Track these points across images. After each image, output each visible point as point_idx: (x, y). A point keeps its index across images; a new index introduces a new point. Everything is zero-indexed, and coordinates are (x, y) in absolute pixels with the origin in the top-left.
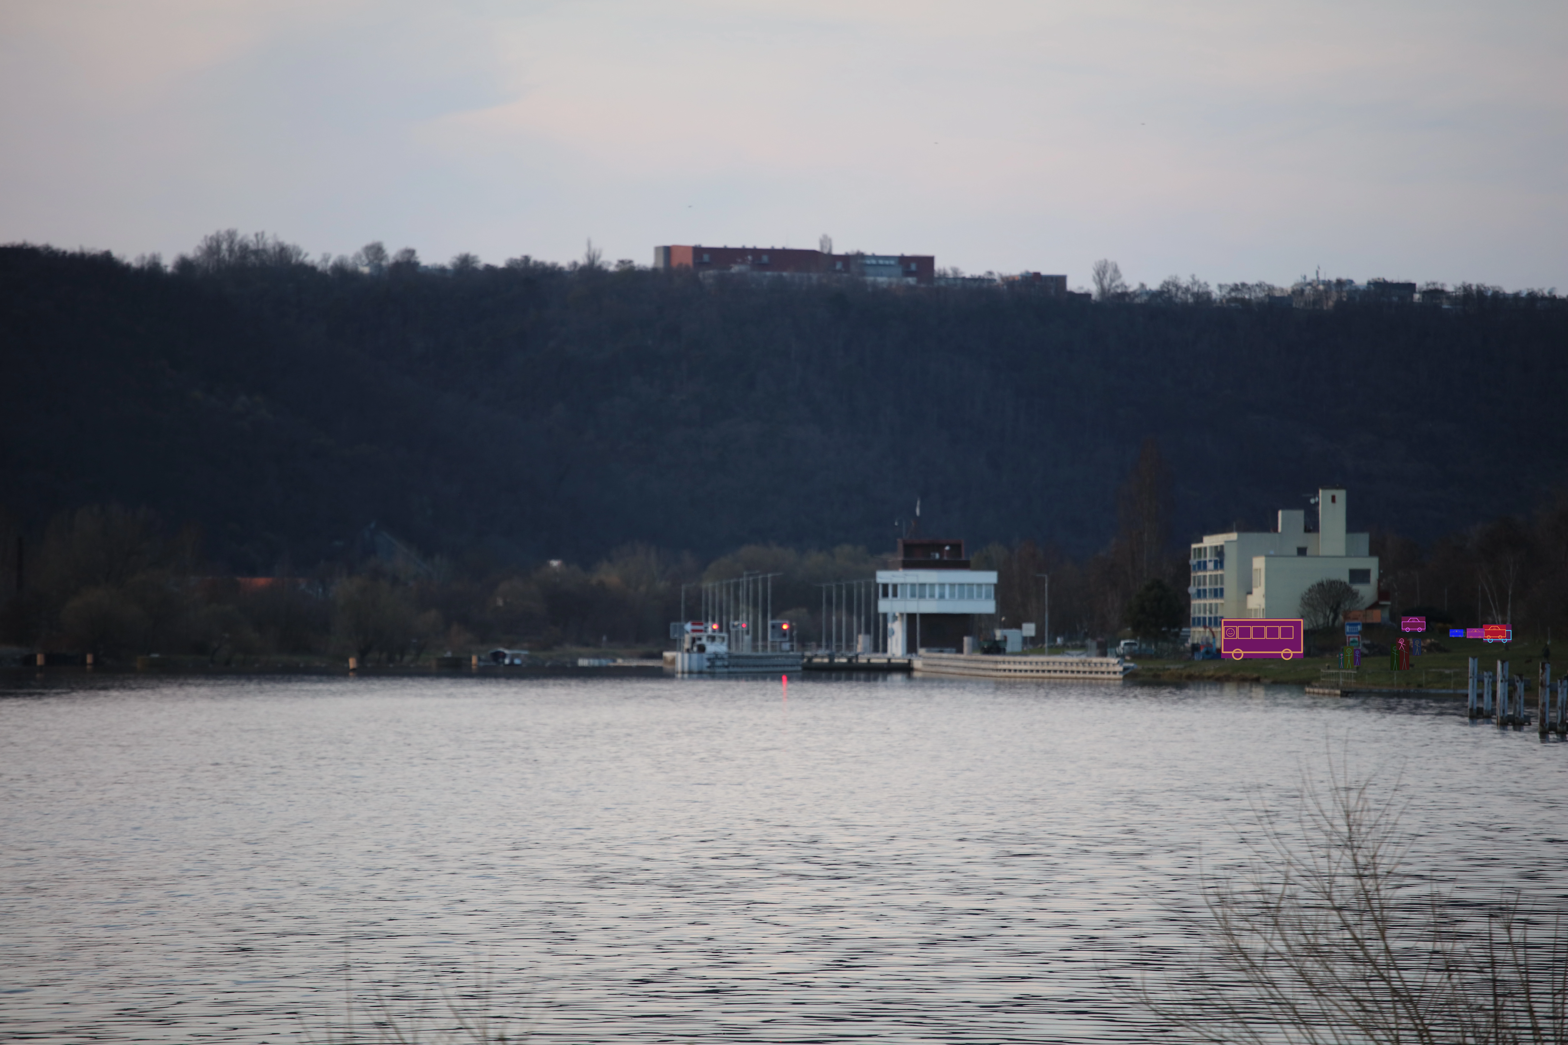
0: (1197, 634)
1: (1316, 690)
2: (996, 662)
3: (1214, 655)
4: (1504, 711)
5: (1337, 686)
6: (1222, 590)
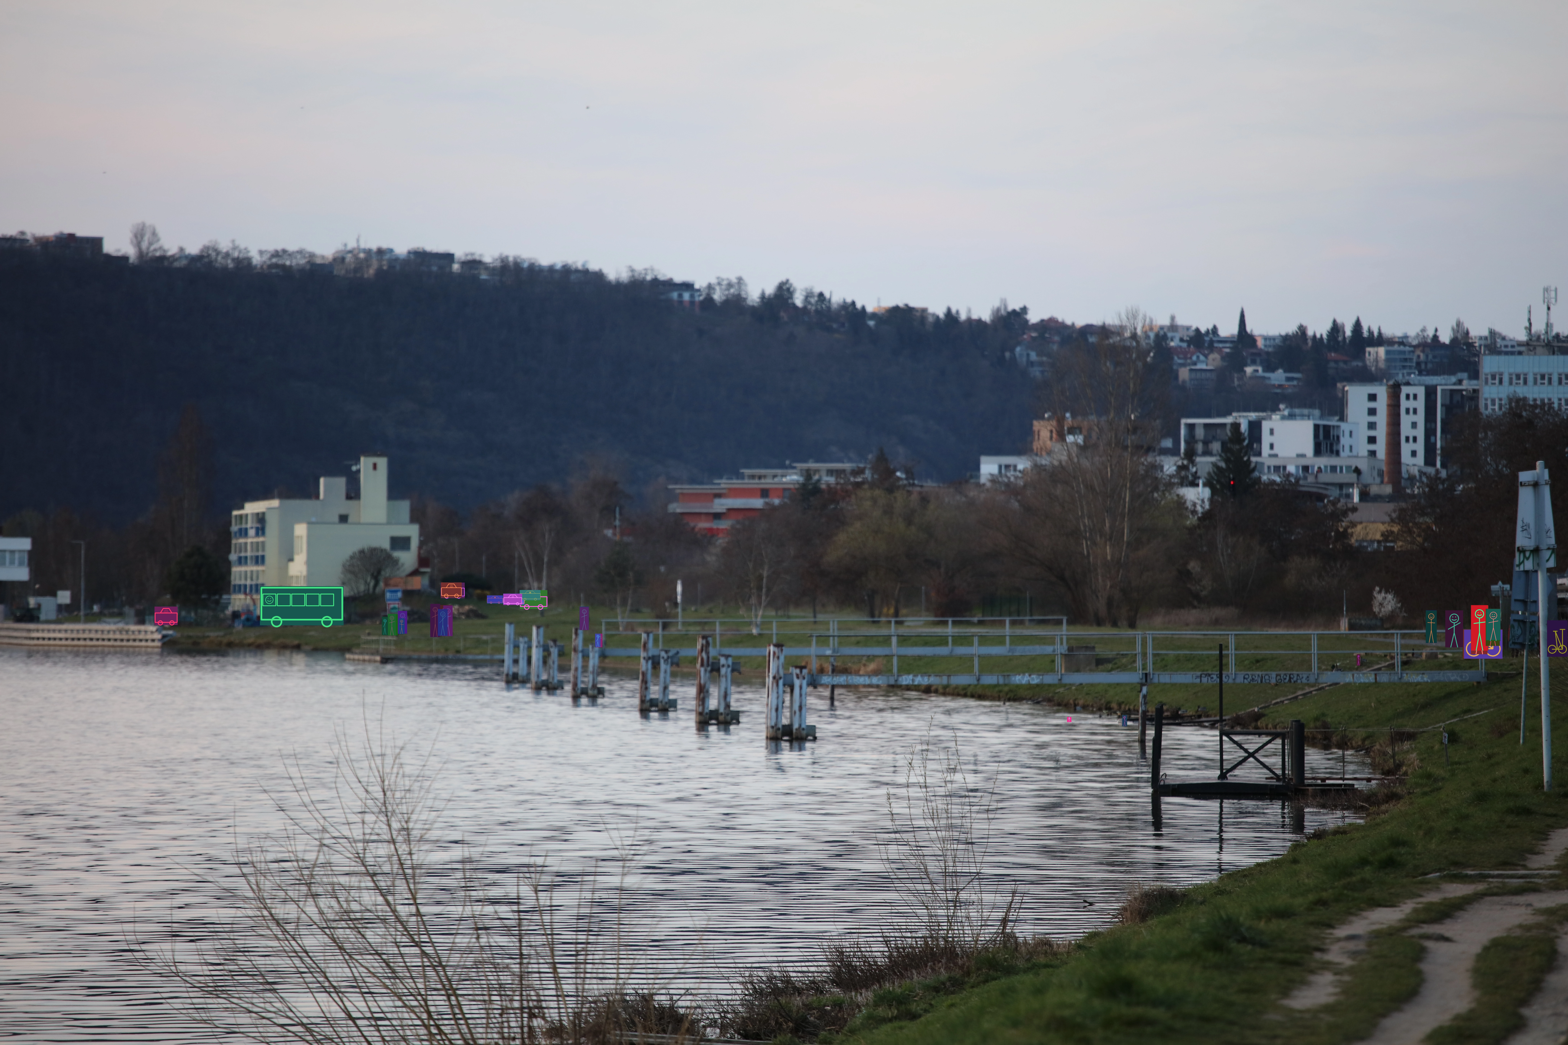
0: (238, 602)
1: (356, 657)
2: (29, 631)
3: (253, 621)
4: (538, 676)
5: (377, 652)
6: (263, 557)
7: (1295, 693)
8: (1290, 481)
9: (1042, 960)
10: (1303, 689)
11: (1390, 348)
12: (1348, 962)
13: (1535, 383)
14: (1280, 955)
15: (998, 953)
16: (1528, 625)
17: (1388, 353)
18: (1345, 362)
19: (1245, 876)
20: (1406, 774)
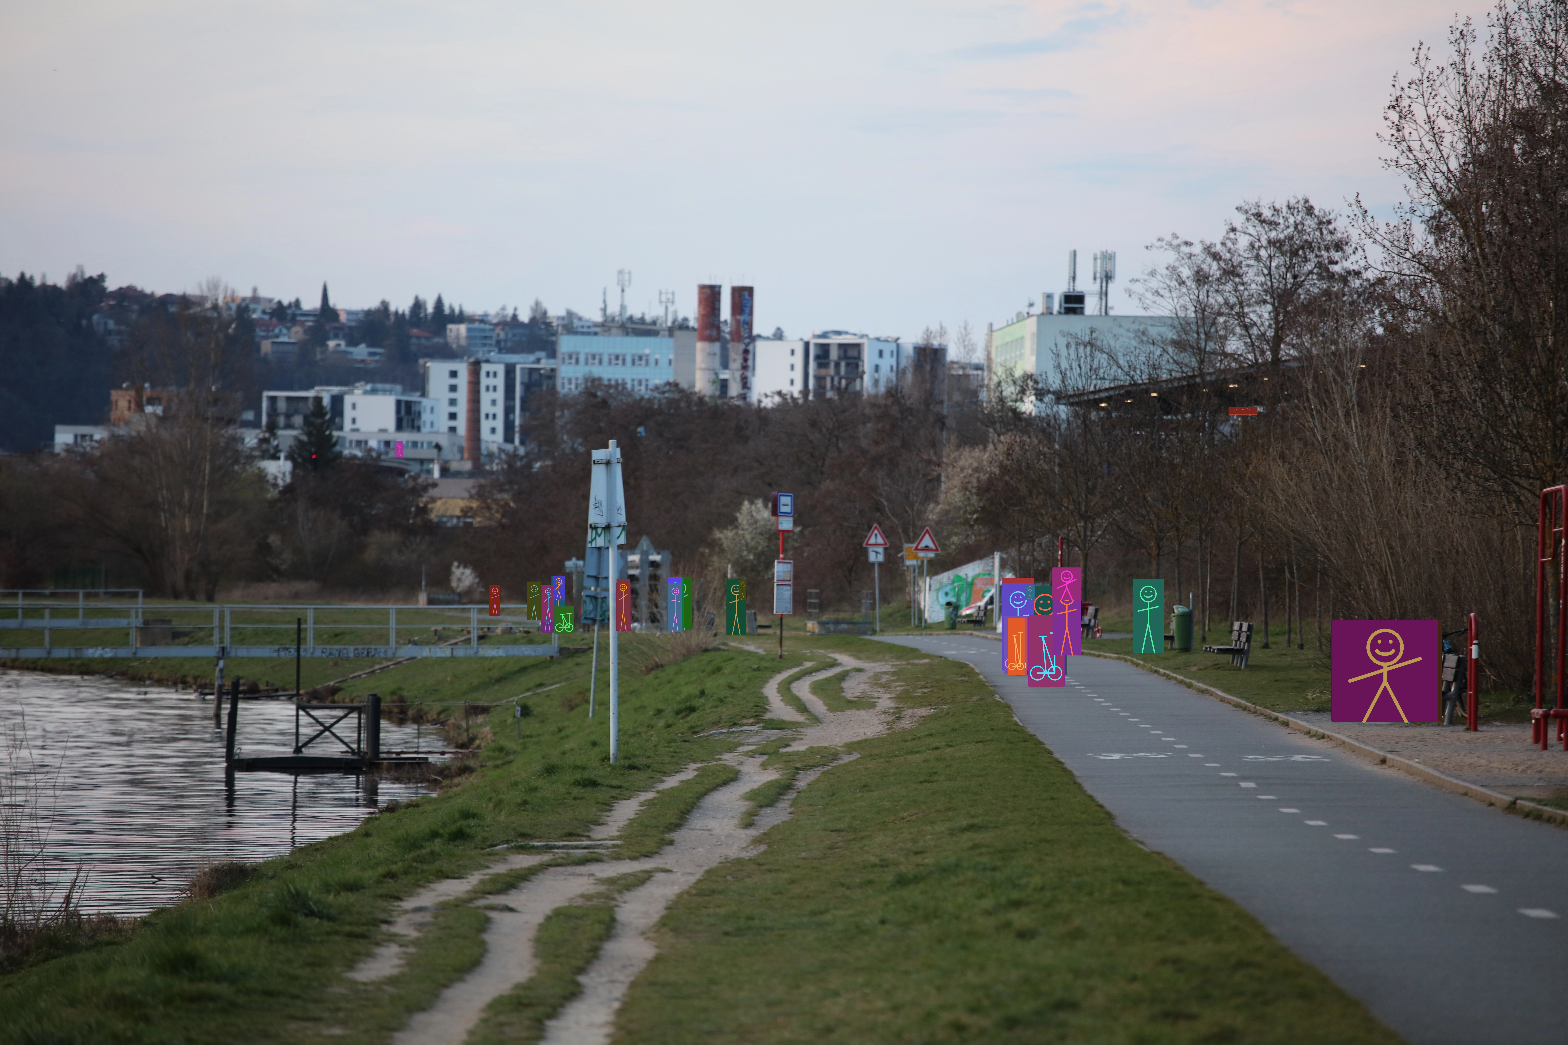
7: (372, 667)
8: (372, 456)
9: (105, 937)
10: (380, 663)
11: (471, 326)
12: (414, 934)
13: (610, 363)
14: (348, 928)
15: (60, 931)
16: (599, 601)
17: (469, 330)
18: (427, 338)
19: (317, 850)
20: (479, 747)
